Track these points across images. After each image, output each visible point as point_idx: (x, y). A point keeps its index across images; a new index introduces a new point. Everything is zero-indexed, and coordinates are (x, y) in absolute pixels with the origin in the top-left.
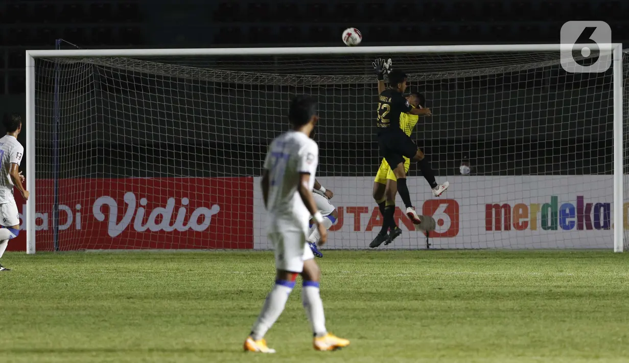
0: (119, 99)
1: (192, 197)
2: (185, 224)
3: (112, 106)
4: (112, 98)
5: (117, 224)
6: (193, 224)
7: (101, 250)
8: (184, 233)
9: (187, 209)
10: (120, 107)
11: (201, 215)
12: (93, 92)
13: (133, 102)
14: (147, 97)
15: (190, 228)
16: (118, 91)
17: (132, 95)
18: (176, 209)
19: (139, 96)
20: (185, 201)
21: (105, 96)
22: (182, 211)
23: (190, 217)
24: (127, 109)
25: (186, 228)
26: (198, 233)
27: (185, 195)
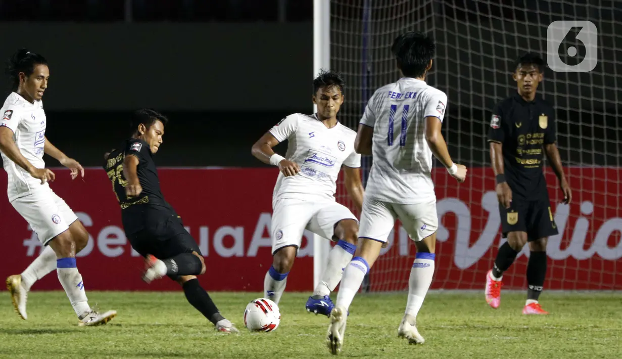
0: (474, 32)
1: (598, 200)
2: (586, 247)
3: (463, 43)
4: (462, 29)
5: (470, 246)
6: (600, 247)
7: (441, 290)
8: (584, 263)
9: (590, 221)
10: (475, 46)
11: (614, 232)
12: (429, 20)
13: (498, 38)
14: (521, 29)
15: (596, 255)
16: (473, 19)
17: (497, 25)
18: (572, 222)
19: (509, 27)
20: (587, 207)
21: (451, 25)
22: (582, 225)
23: (595, 234)
24: (488, 49)
25: (588, 254)
26: (608, 263)
27: (587, 197)
